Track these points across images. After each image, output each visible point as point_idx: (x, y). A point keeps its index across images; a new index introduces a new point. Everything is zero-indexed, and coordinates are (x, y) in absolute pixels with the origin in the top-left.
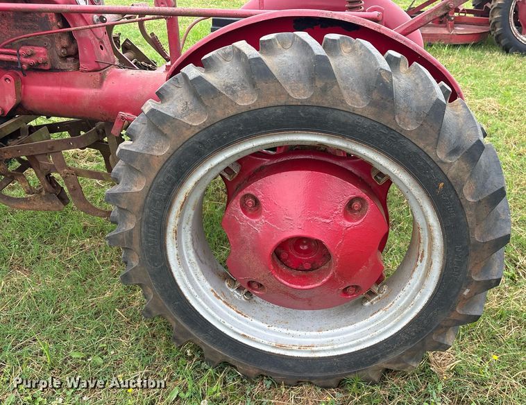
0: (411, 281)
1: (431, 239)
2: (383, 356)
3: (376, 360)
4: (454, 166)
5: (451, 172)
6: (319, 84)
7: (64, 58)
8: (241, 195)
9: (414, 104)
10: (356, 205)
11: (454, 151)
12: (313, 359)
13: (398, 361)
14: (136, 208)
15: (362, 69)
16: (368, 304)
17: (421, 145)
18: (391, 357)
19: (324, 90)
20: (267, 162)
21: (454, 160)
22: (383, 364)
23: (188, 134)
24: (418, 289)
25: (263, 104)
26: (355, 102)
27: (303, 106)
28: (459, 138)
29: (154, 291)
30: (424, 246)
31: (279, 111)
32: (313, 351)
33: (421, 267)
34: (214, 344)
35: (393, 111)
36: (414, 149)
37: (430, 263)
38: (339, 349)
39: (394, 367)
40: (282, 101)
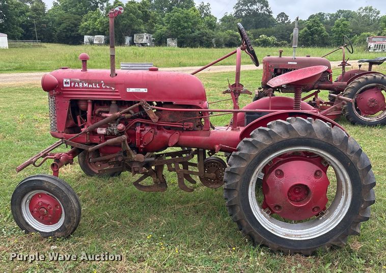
0: (340, 204)
1: (346, 184)
2: (331, 238)
3: (328, 240)
4: (353, 157)
5: (352, 159)
6: (309, 131)
7: (197, 126)
8: (275, 170)
9: (338, 138)
10: (318, 173)
11: (352, 152)
12: (301, 241)
13: (337, 240)
14: (241, 173)
15: (321, 127)
16: (321, 218)
17: (342, 150)
18: (334, 238)
19: (311, 133)
20: (282, 159)
21: (353, 155)
22: (331, 242)
23: (265, 147)
24: (343, 207)
25: (291, 138)
26: (320, 137)
27: (304, 138)
28: (353, 148)
29: (241, 208)
30: (344, 189)
31: (296, 139)
32: (301, 237)
33: (343, 197)
34: (260, 233)
35: (332, 139)
36: (340, 152)
37: (347, 195)
38: (312, 236)
39: (336, 244)
40: (297, 137)
